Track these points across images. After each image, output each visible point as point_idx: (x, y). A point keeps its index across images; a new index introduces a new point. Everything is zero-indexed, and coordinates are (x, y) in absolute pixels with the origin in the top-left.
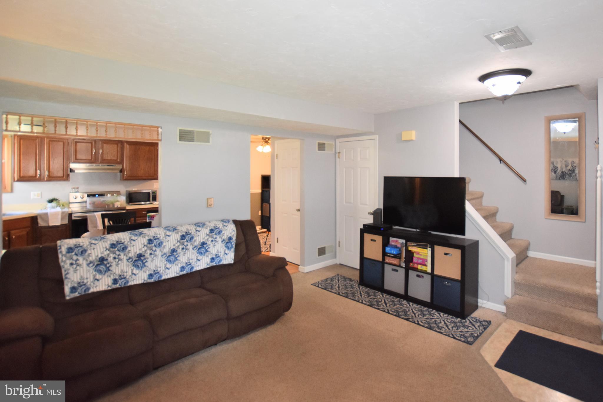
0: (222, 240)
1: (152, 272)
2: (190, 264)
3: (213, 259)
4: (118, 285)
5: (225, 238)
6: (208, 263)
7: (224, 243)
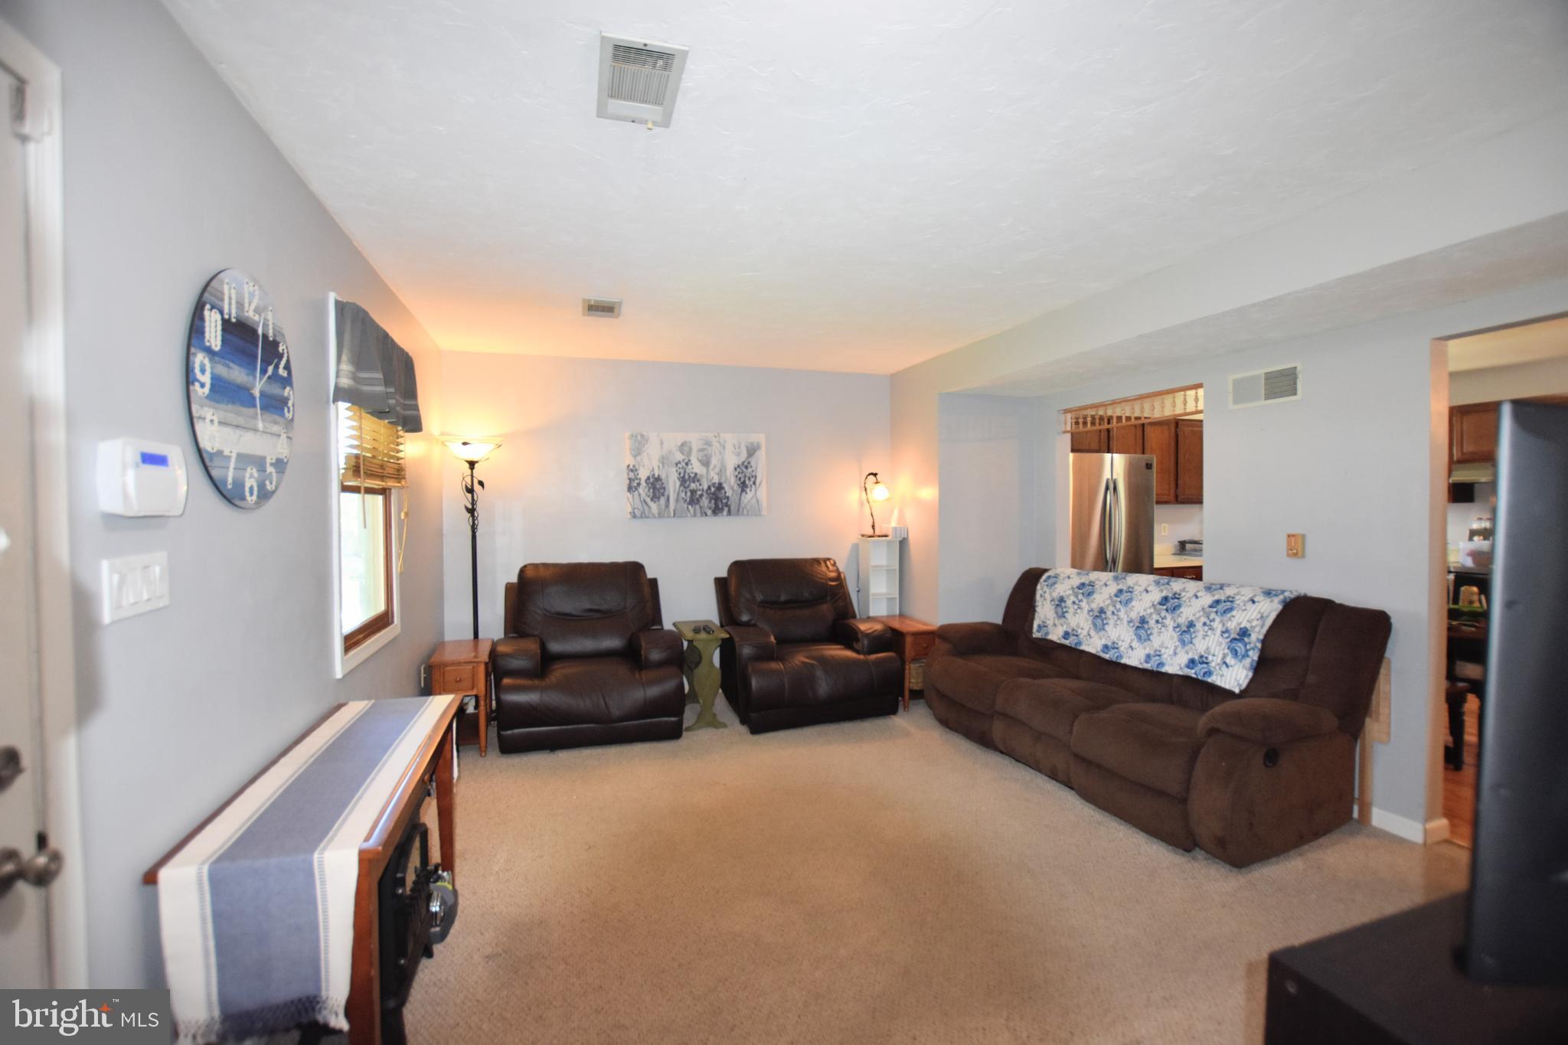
0: (1224, 629)
1: (1110, 644)
2: (1159, 656)
3: (1192, 663)
4: (1068, 641)
5: (1233, 627)
6: (1182, 666)
7: (1227, 638)
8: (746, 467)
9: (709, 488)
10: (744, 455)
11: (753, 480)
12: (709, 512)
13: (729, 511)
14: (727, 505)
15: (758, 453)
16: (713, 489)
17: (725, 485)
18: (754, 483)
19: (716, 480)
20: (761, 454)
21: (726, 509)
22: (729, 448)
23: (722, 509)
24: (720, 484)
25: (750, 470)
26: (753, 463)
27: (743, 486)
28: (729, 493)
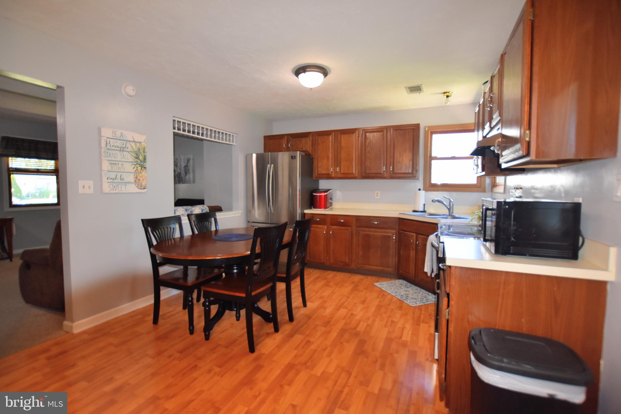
8: (187, 167)
9: (177, 174)
10: (186, 162)
11: (188, 171)
12: (177, 182)
13: (182, 182)
14: (182, 180)
15: (190, 161)
16: (178, 175)
17: (181, 173)
18: (189, 172)
19: (179, 172)
20: (191, 162)
21: (182, 181)
22: (182, 161)
23: (181, 182)
24: (180, 173)
25: (188, 168)
26: (188, 166)
27: (186, 173)
28: (182, 176)
